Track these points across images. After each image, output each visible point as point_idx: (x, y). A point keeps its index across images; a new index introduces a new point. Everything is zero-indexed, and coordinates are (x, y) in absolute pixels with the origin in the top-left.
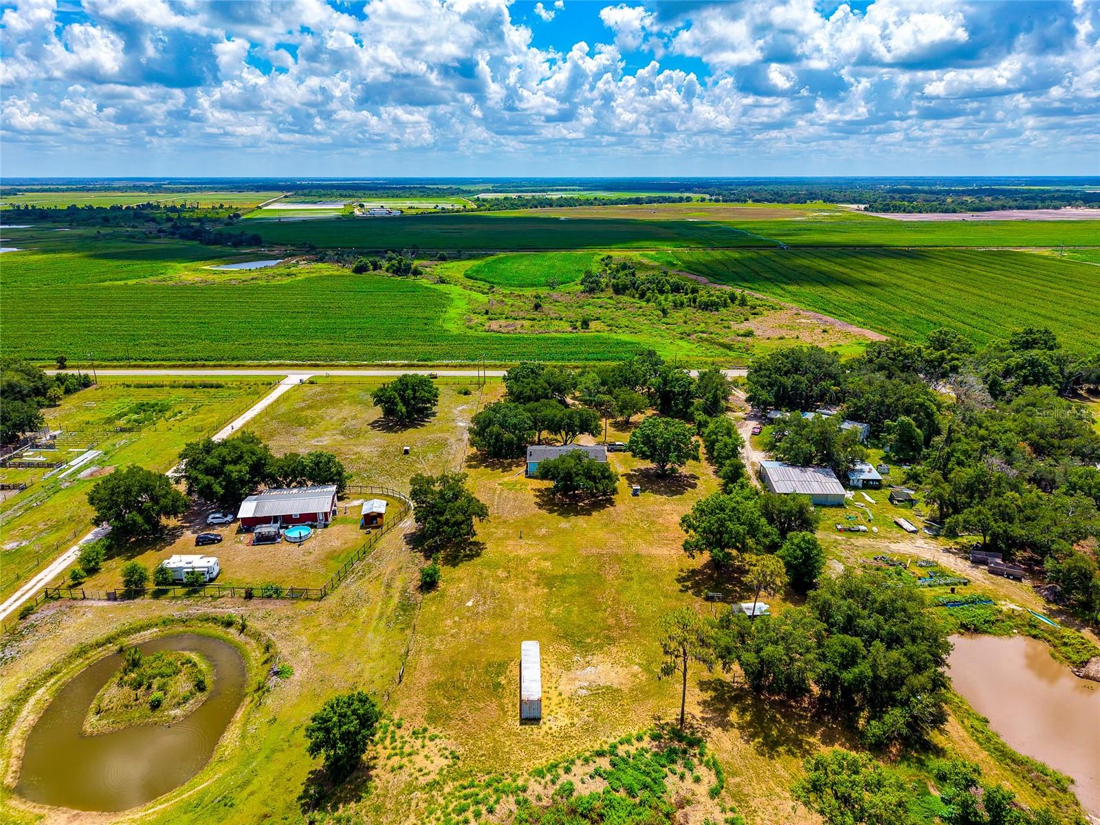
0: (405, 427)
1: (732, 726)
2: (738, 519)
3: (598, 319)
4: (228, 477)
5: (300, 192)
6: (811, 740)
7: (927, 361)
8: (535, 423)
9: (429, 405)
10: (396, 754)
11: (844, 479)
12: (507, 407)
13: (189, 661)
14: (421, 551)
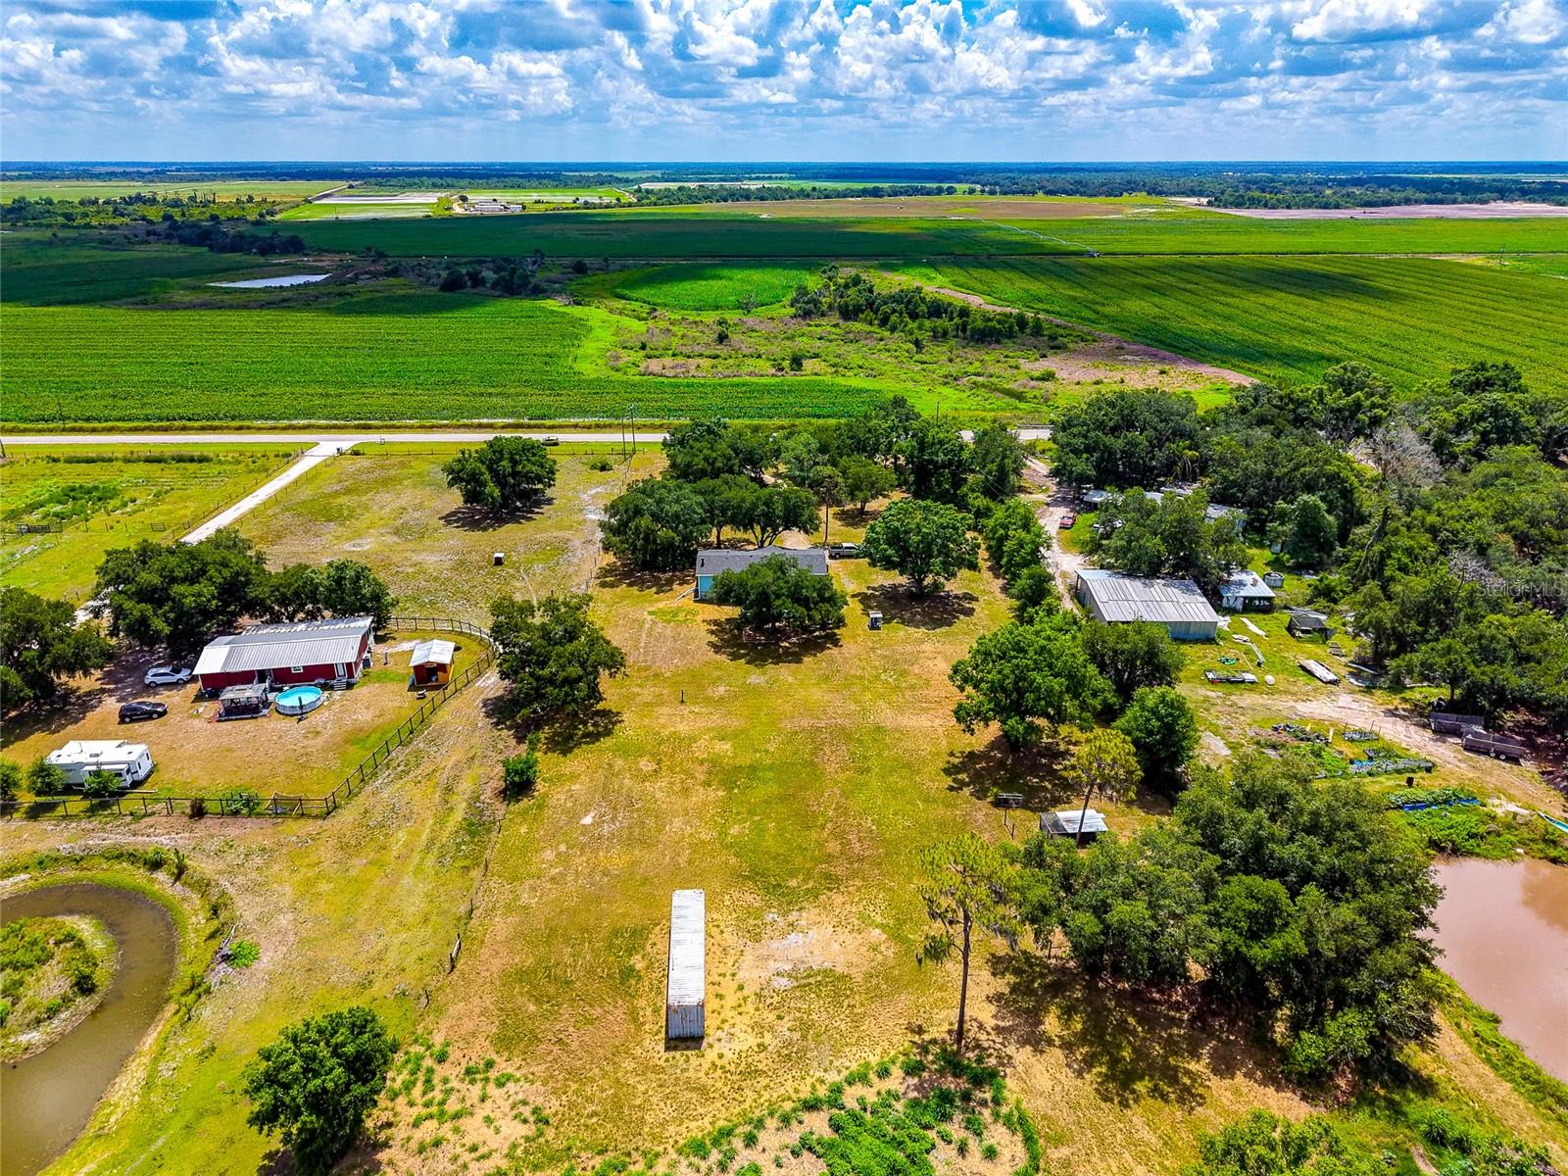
0: (500, 521)
1: (1050, 1042)
2: (1050, 666)
3: (816, 356)
4: (178, 605)
5: (373, 180)
6: (1193, 1066)
7: (1332, 410)
8: (711, 511)
9: (540, 486)
10: (431, 1117)
11: (1214, 596)
12: (665, 487)
13: (70, 937)
14: (509, 728)
